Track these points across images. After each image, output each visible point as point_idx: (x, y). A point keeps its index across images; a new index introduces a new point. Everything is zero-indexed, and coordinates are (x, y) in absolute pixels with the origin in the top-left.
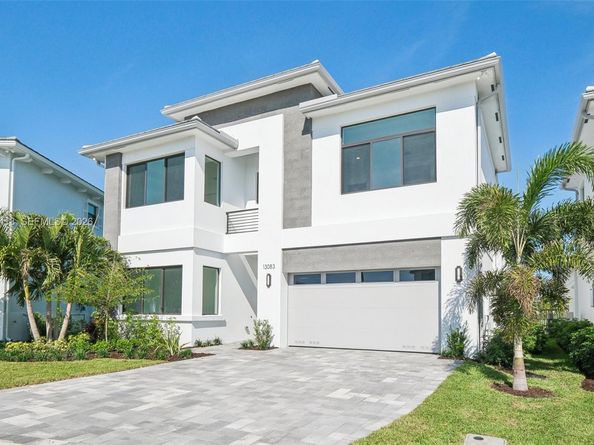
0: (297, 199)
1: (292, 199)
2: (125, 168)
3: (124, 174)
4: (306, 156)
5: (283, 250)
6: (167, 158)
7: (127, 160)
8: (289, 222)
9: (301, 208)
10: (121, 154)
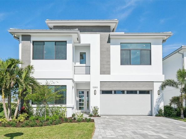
0: (105, 65)
1: (103, 65)
2: (32, 42)
3: (32, 44)
4: (108, 50)
5: (100, 82)
6: (56, 42)
7: (33, 39)
8: (102, 72)
9: (107, 68)
10: (30, 36)
